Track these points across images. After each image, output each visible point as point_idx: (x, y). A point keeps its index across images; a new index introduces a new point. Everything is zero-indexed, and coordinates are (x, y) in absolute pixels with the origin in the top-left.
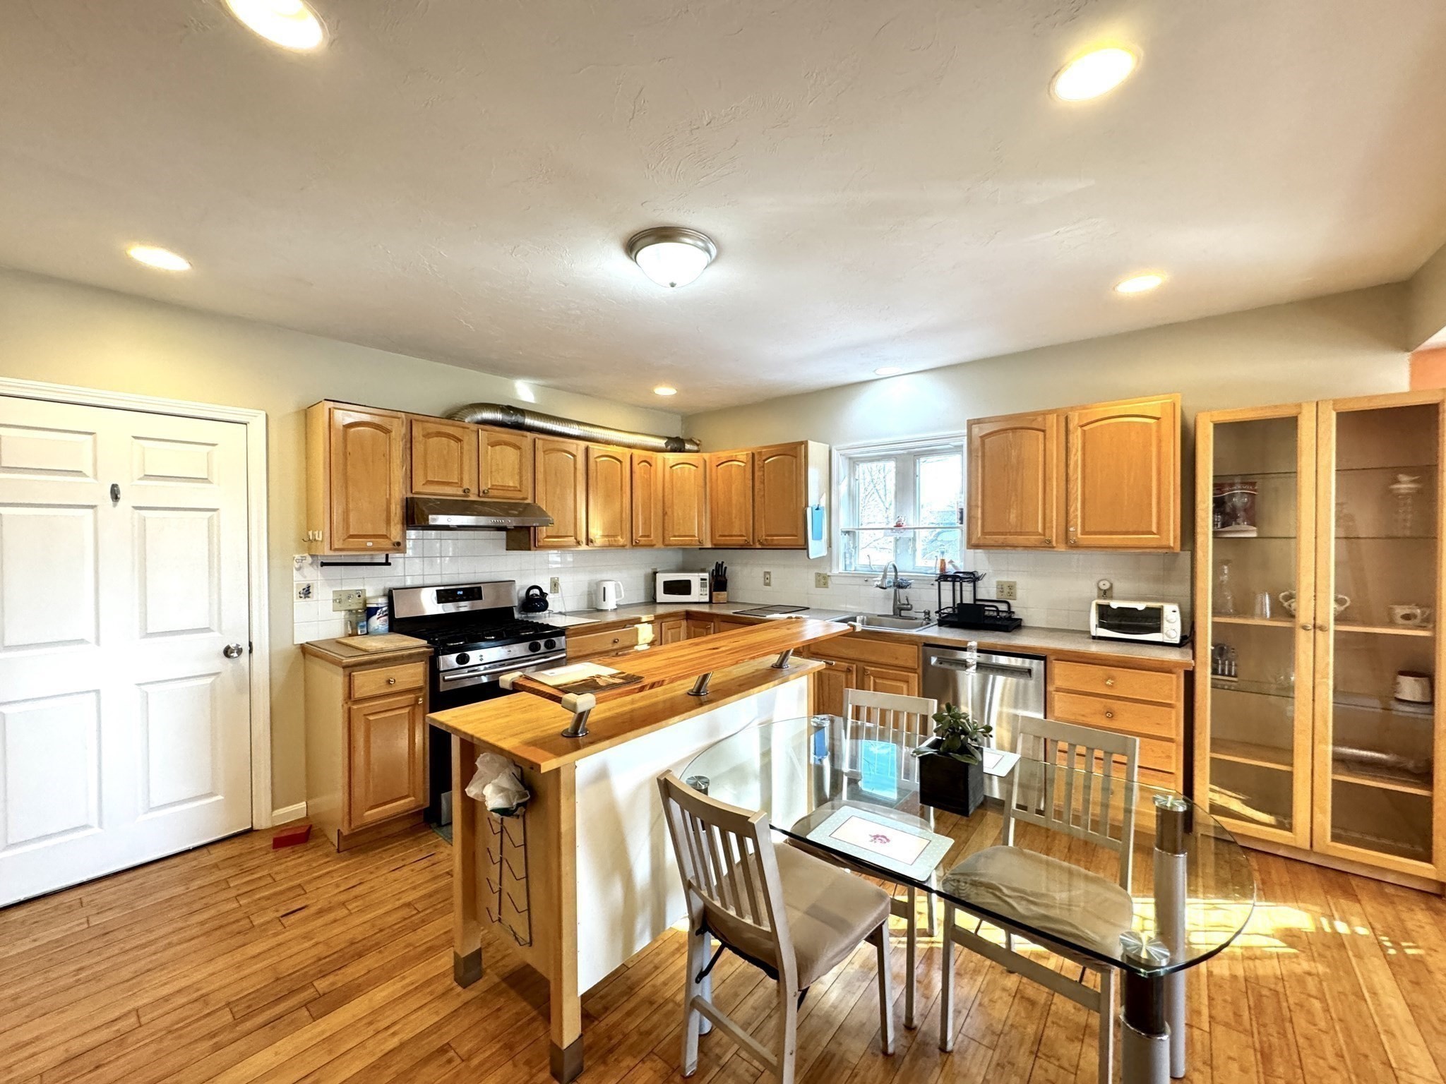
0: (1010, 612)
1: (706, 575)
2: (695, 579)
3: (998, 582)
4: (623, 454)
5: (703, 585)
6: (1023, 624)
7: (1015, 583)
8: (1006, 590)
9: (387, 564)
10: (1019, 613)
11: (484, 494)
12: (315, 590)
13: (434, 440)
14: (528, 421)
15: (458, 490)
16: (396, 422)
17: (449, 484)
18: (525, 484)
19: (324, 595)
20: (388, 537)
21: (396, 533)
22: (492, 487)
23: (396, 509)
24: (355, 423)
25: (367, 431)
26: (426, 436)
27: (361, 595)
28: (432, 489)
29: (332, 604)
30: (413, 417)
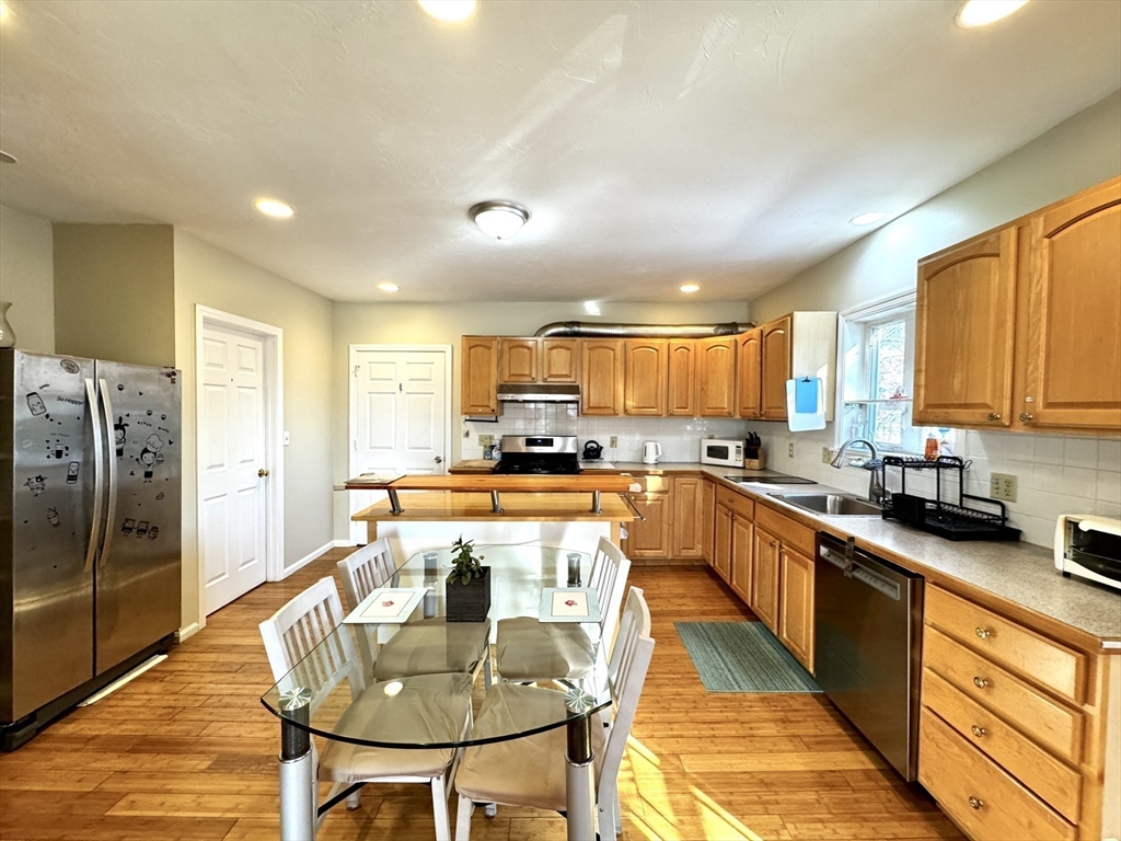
0: (1004, 518)
1: (741, 443)
2: (732, 446)
3: (993, 475)
4: (661, 345)
5: (738, 452)
6: (1022, 539)
7: (1014, 477)
8: (1002, 486)
9: (496, 421)
10: (1017, 520)
11: (545, 380)
12: (470, 434)
13: (514, 350)
14: (583, 329)
15: (529, 379)
16: (495, 343)
17: (523, 375)
18: (573, 372)
19: (474, 436)
20: (488, 406)
21: (493, 405)
22: (551, 376)
23: (493, 392)
24: (475, 346)
25: (479, 349)
26: (510, 348)
27: (491, 438)
28: (514, 379)
29: (477, 441)
30: (504, 339)
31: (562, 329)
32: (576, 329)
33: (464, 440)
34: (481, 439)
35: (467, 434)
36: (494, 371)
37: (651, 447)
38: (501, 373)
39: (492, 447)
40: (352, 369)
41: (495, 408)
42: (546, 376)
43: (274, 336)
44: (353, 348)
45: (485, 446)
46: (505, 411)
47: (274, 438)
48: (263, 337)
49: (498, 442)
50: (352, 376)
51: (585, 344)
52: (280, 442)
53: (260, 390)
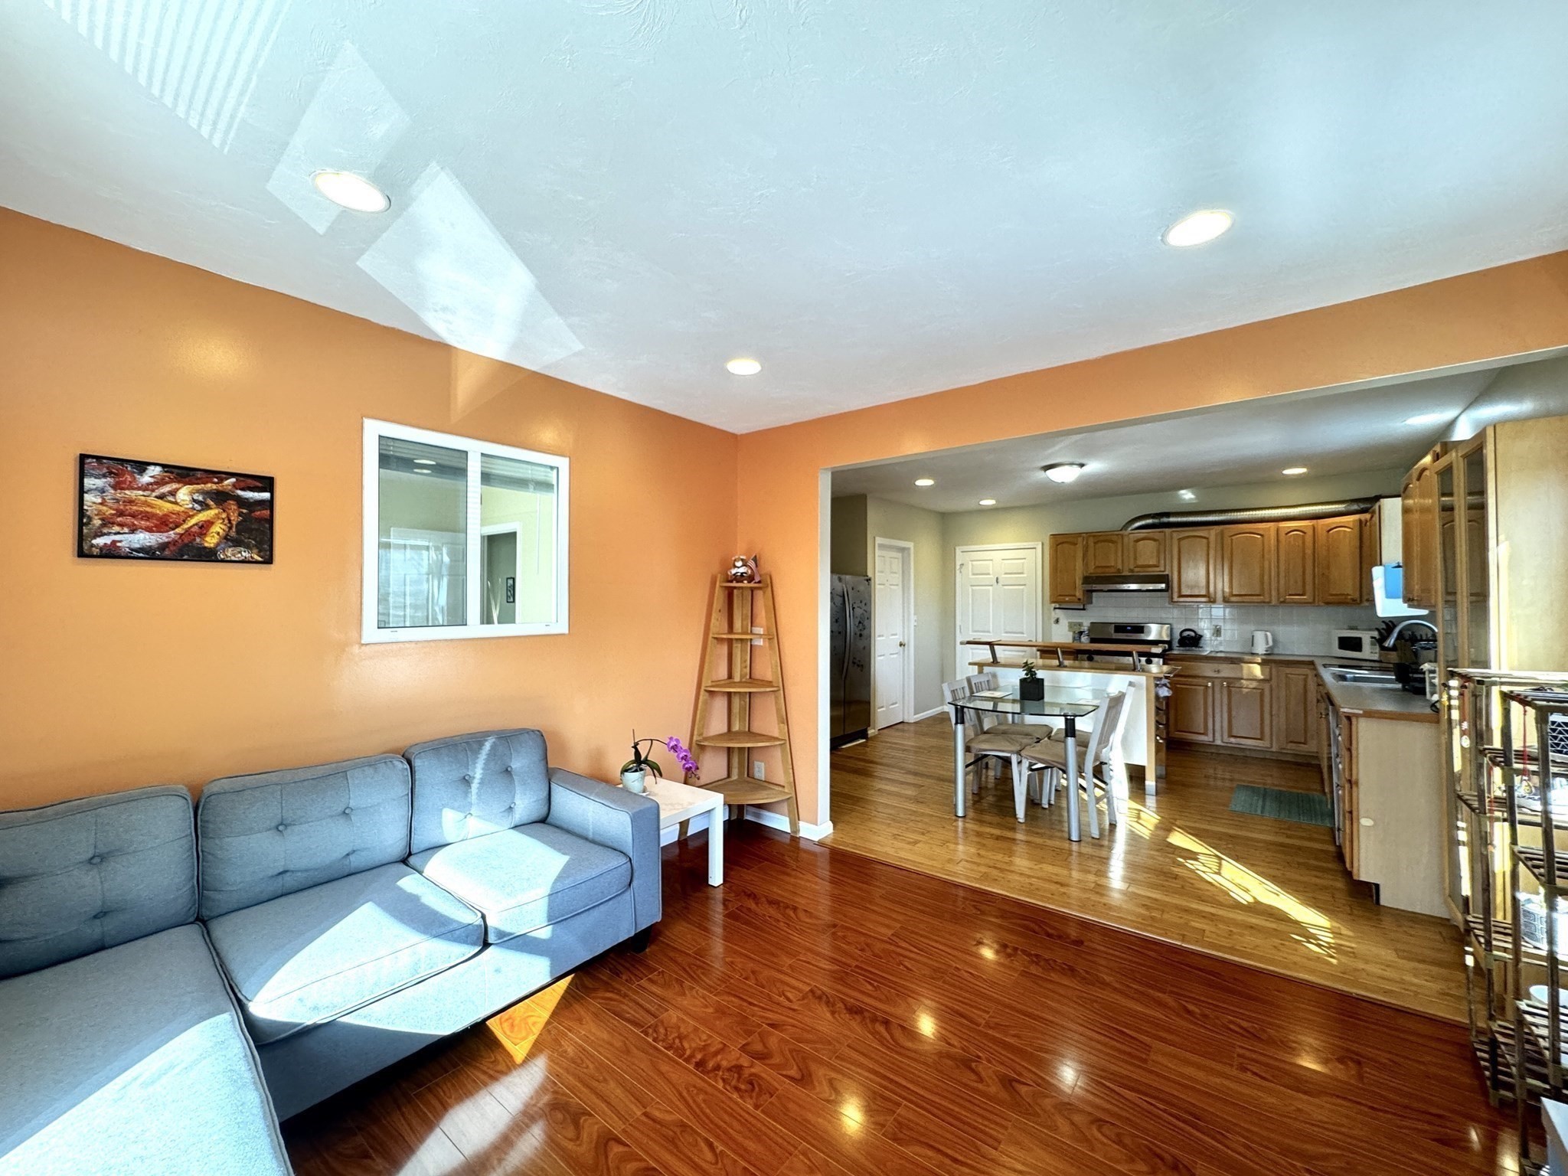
1: (1376, 634)
2: (1365, 636)
4: (1267, 529)
5: (1372, 644)
9: (1084, 609)
11: (1131, 571)
12: (1061, 621)
13: (1099, 545)
14: (1172, 519)
15: (1113, 570)
16: (1080, 539)
17: (1108, 567)
18: (1162, 562)
19: (1064, 623)
20: (1075, 596)
21: (1079, 594)
22: (1137, 567)
23: (1079, 582)
24: (1061, 544)
25: (1065, 545)
26: (1095, 543)
27: (1080, 624)
28: (1099, 570)
29: (1067, 628)
30: (1090, 534)
31: (1150, 521)
32: (1165, 520)
33: (1054, 626)
34: (1071, 626)
35: (1057, 621)
36: (1079, 564)
37: (1259, 637)
38: (1086, 565)
39: (1081, 633)
40: (958, 567)
41: (1081, 597)
42: (1132, 567)
43: (909, 549)
44: (958, 550)
45: (1074, 632)
46: (1094, 600)
47: (909, 620)
48: (902, 550)
49: (1086, 628)
50: (958, 572)
51: (1175, 535)
52: (913, 624)
53: (900, 585)
